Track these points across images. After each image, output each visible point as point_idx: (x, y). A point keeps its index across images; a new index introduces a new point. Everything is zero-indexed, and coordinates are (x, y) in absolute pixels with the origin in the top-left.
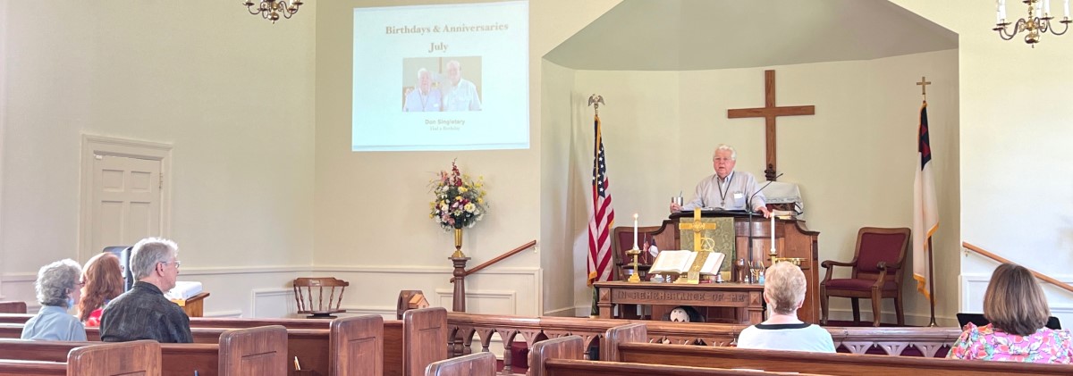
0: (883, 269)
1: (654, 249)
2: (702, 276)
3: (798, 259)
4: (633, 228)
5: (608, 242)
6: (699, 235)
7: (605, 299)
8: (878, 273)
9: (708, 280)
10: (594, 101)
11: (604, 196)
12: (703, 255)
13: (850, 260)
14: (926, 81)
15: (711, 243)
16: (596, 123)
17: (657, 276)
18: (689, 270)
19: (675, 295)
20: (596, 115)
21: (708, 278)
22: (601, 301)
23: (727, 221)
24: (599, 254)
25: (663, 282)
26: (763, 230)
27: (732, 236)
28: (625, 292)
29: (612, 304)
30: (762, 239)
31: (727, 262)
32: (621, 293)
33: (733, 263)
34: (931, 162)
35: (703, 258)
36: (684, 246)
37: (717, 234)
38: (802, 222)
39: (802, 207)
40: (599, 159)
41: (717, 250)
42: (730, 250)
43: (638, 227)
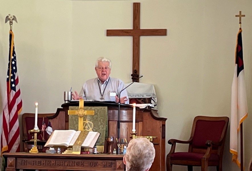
0: (209, 146)
1: (49, 129)
3: (151, 137)
4: (34, 114)
5: (17, 124)
6: (82, 119)
7: (11, 165)
8: (206, 148)
9: (87, 152)
10: (9, 20)
11: (15, 91)
12: (84, 133)
13: (187, 140)
15: (91, 125)
16: (11, 36)
17: (51, 149)
18: (74, 144)
19: (62, 162)
20: (11, 30)
21: (87, 150)
22: (8, 167)
23: (102, 109)
24: (10, 133)
25: (54, 153)
26: (127, 116)
27: (106, 120)
28: (27, 161)
29: (16, 169)
30: (126, 123)
31: (101, 139)
32: (23, 162)
33: (105, 140)
34: (244, 71)
35: (84, 136)
36: (71, 127)
37: (95, 119)
38: (156, 112)
39: (156, 102)
40: (12, 63)
41: (94, 130)
42: (104, 130)
43: (39, 113)
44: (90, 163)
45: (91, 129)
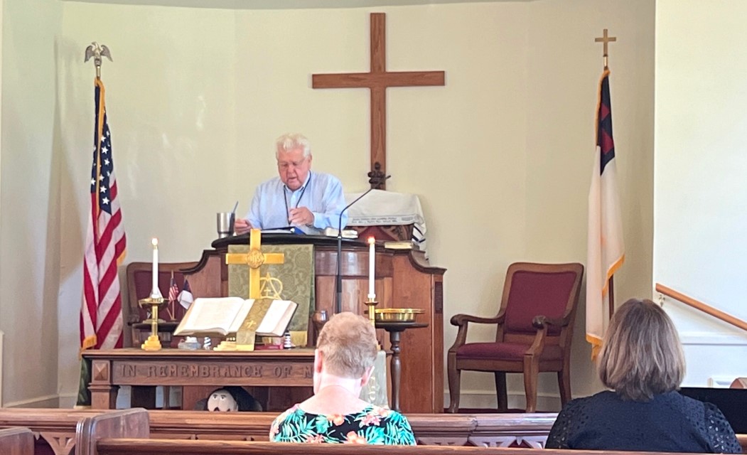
0: (541, 327)
1: (185, 296)
2: (259, 338)
3: (410, 311)
4: (151, 264)
5: (115, 287)
6: (258, 272)
7: (100, 377)
8: (535, 333)
9: (270, 345)
10: (94, 54)
11: (110, 213)
12: (262, 305)
13: (493, 314)
14: (609, 36)
15: (277, 286)
16: (98, 90)
17: (188, 338)
18: (240, 328)
19: (214, 369)
20: (98, 78)
21: (270, 342)
22: (94, 382)
23: (302, 250)
24: (100, 308)
25: (198, 349)
26: (358, 266)
27: (310, 274)
28: (135, 367)
29: (112, 386)
30: (356, 280)
31: (300, 316)
32: (128, 369)
33: (310, 317)
34: (615, 162)
35: (261, 310)
36: (234, 291)
37: (286, 272)
38: (421, 254)
39: (424, 232)
40: (101, 150)
41: (285, 296)
42: (306, 296)
43: (162, 262)
44: (277, 368)
45: (277, 294)
